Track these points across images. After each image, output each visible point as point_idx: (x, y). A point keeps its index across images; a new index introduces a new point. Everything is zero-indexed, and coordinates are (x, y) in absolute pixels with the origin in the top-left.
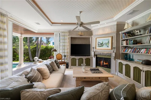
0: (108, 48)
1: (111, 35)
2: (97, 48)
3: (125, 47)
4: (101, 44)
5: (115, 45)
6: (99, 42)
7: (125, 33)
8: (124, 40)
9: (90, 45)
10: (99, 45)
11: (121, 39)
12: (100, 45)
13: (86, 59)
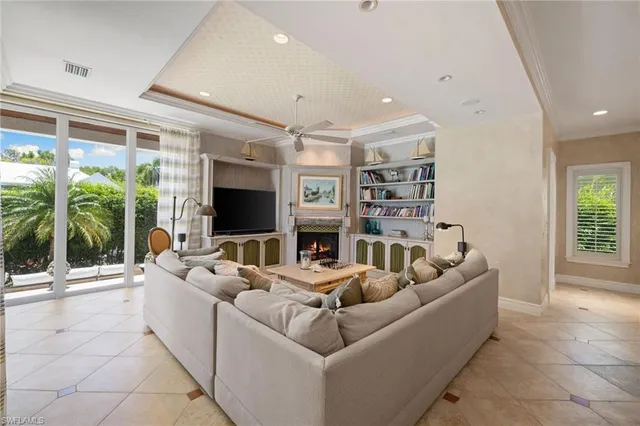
0: (332, 206)
1: (340, 173)
2: (303, 205)
3: (369, 205)
4: (314, 194)
5: (348, 200)
6: (307, 188)
7: (369, 172)
8: (367, 188)
9: (274, 194)
10: (307, 196)
11: (359, 185)
12: (310, 196)
13: (266, 242)
